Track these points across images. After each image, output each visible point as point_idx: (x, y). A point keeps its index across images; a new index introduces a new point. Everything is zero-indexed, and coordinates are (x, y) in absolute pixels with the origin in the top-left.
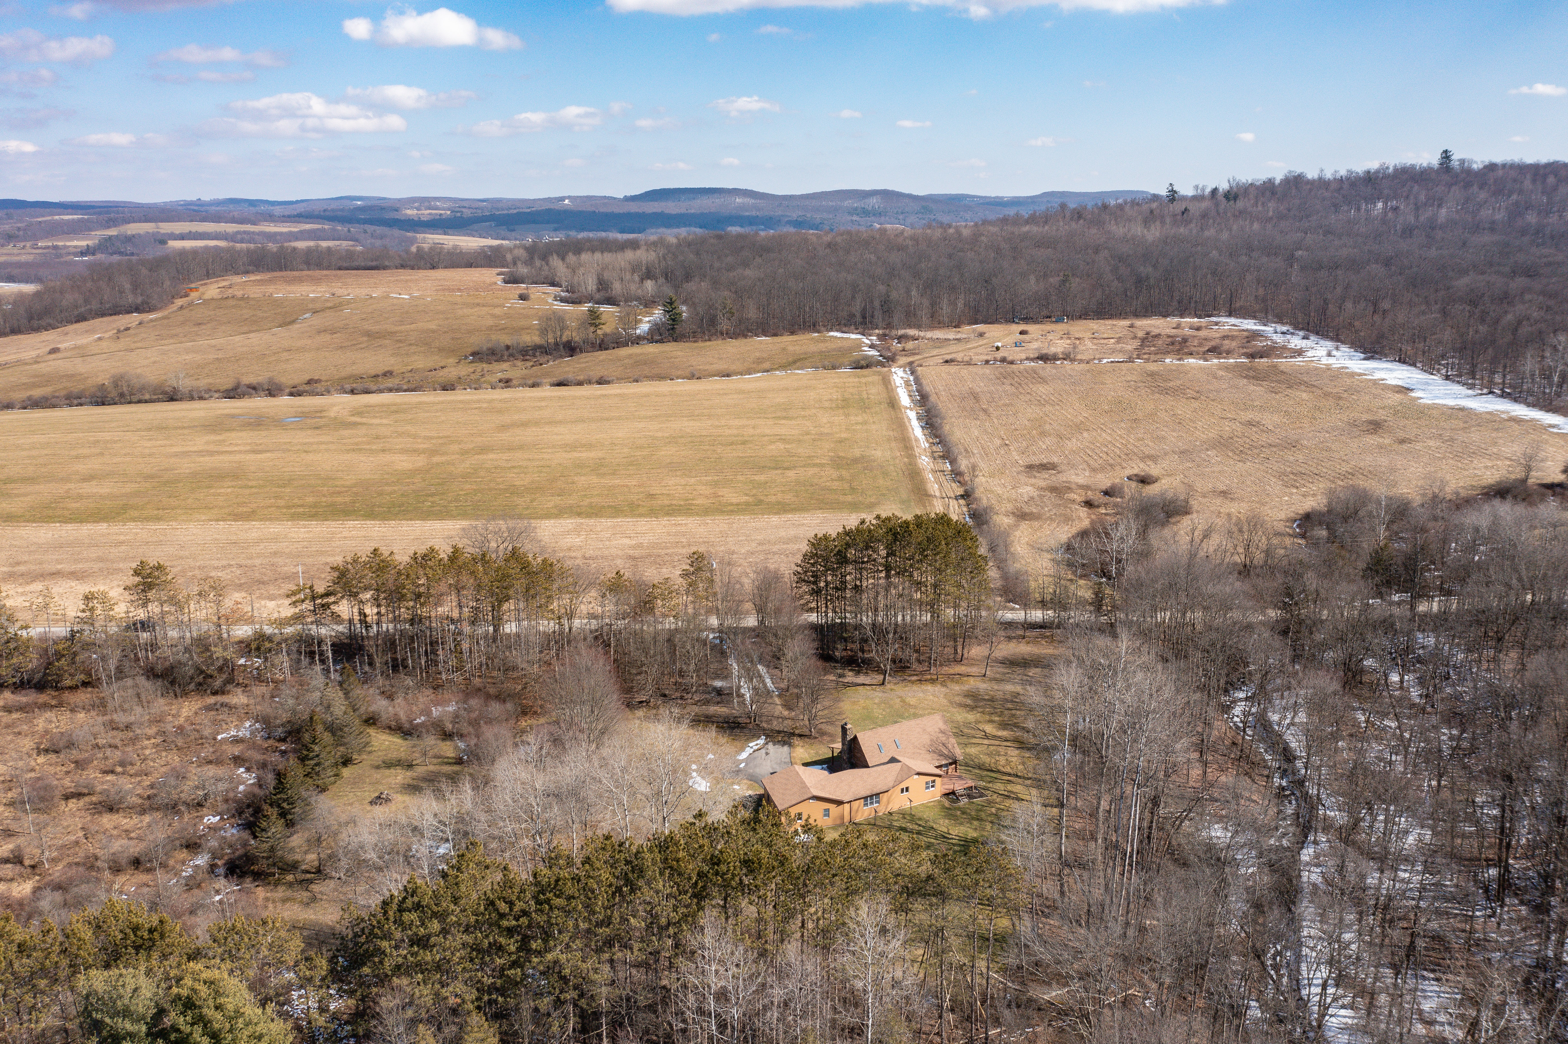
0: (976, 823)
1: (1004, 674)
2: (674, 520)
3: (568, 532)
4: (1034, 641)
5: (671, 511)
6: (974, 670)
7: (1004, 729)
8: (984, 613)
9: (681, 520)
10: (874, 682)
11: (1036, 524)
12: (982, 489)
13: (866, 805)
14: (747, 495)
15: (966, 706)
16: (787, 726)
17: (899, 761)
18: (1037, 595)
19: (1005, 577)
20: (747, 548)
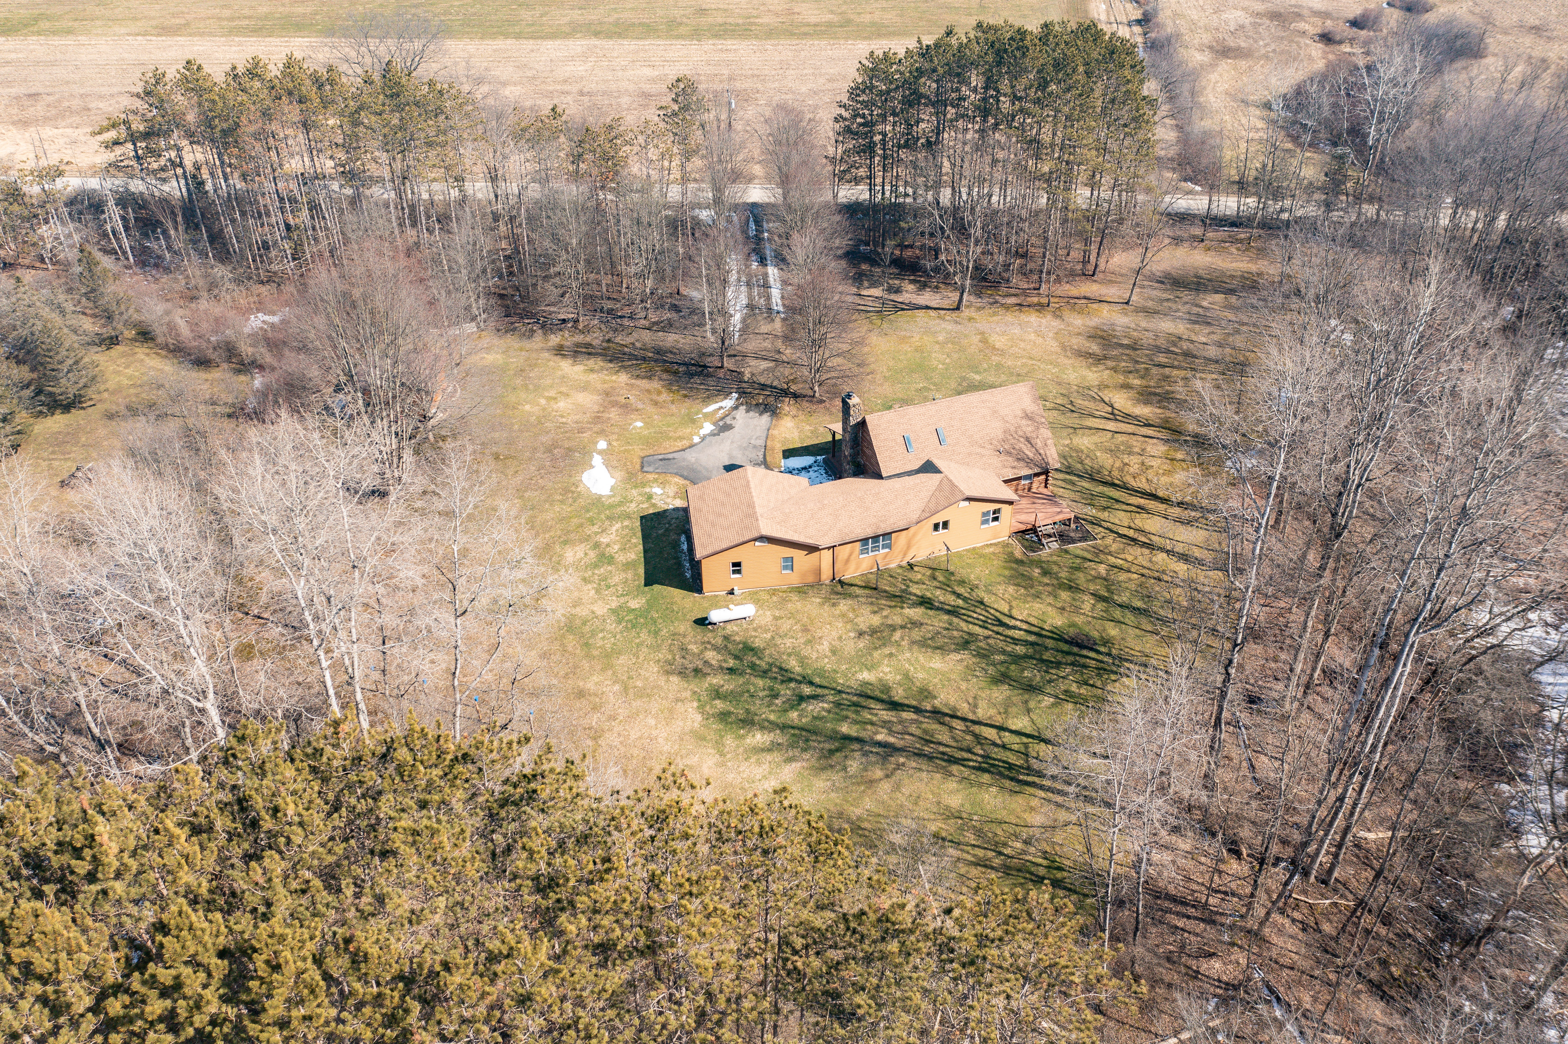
0: (1065, 595)
1: (1162, 301)
2: (720, 44)
3: (573, 58)
4: (1219, 247)
5: (723, 32)
6: (1112, 292)
7: (1147, 403)
8: (1141, 198)
9: (730, 44)
10: (946, 303)
11: (1243, 64)
12: (1169, 13)
13: (864, 551)
14: (832, 12)
15: (1088, 355)
16: (779, 377)
17: (937, 471)
18: (1233, 172)
19: (1184, 139)
20: (810, 86)
